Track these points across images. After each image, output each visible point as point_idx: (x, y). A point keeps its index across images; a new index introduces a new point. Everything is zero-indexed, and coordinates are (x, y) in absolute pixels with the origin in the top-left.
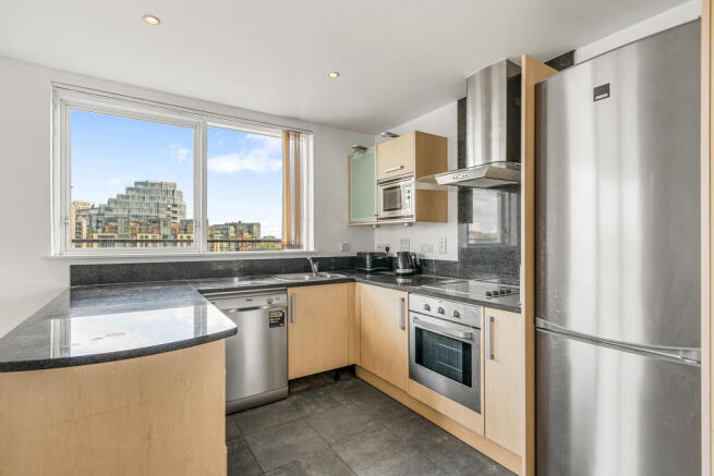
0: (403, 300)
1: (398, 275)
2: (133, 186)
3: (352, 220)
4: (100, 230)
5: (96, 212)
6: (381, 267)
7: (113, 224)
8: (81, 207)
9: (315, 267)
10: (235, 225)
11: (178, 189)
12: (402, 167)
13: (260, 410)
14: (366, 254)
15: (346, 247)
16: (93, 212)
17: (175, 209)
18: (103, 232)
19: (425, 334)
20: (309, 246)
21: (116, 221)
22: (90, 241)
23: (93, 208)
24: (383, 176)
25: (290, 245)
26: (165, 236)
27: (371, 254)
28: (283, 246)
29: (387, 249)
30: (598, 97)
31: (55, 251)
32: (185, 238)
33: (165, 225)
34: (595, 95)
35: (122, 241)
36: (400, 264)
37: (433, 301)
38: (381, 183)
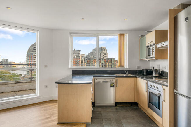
0: (146, 83)
1: (153, 76)
2: (94, 49)
3: (141, 58)
4: (86, 62)
5: (86, 57)
6: (149, 74)
7: (89, 60)
8: (83, 56)
9: (127, 73)
11: (106, 49)
12: (152, 42)
13: (108, 108)
14: (144, 69)
15: (139, 67)
16: (85, 57)
17: (105, 55)
18: (87, 62)
19: (151, 94)
20: (126, 66)
21: (90, 59)
22: (84, 65)
23: (85, 56)
24: (147, 45)
25: (120, 66)
26: (102, 64)
27: (146, 69)
28: (118, 67)
29: (153, 68)
30: (186, 21)
31: (70, 67)
32: (108, 64)
33: (102, 60)
34: (185, 20)
35: (91, 65)
36: (154, 73)
37: (153, 84)
38: (147, 47)
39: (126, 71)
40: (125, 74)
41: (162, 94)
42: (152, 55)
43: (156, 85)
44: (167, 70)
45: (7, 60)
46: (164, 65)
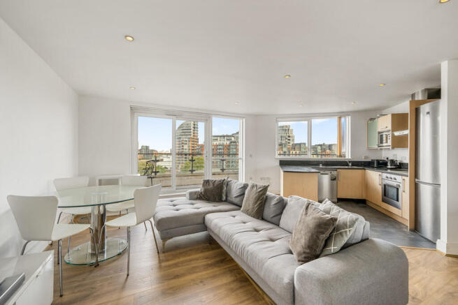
0: (380, 175)
1: (388, 169)
3: (369, 147)
6: (381, 165)
9: (350, 164)
10: (321, 145)
11: (291, 128)
14: (374, 160)
15: (366, 157)
17: (289, 138)
19: (387, 186)
20: (348, 156)
25: (340, 156)
27: (377, 160)
28: (337, 156)
29: (388, 158)
33: (285, 146)
36: (389, 164)
37: (389, 175)
38: (379, 133)
39: (350, 162)
40: (347, 165)
41: (401, 185)
42: (387, 142)
43: (393, 176)
44: (407, 161)
45: (147, 147)
46: (403, 155)
